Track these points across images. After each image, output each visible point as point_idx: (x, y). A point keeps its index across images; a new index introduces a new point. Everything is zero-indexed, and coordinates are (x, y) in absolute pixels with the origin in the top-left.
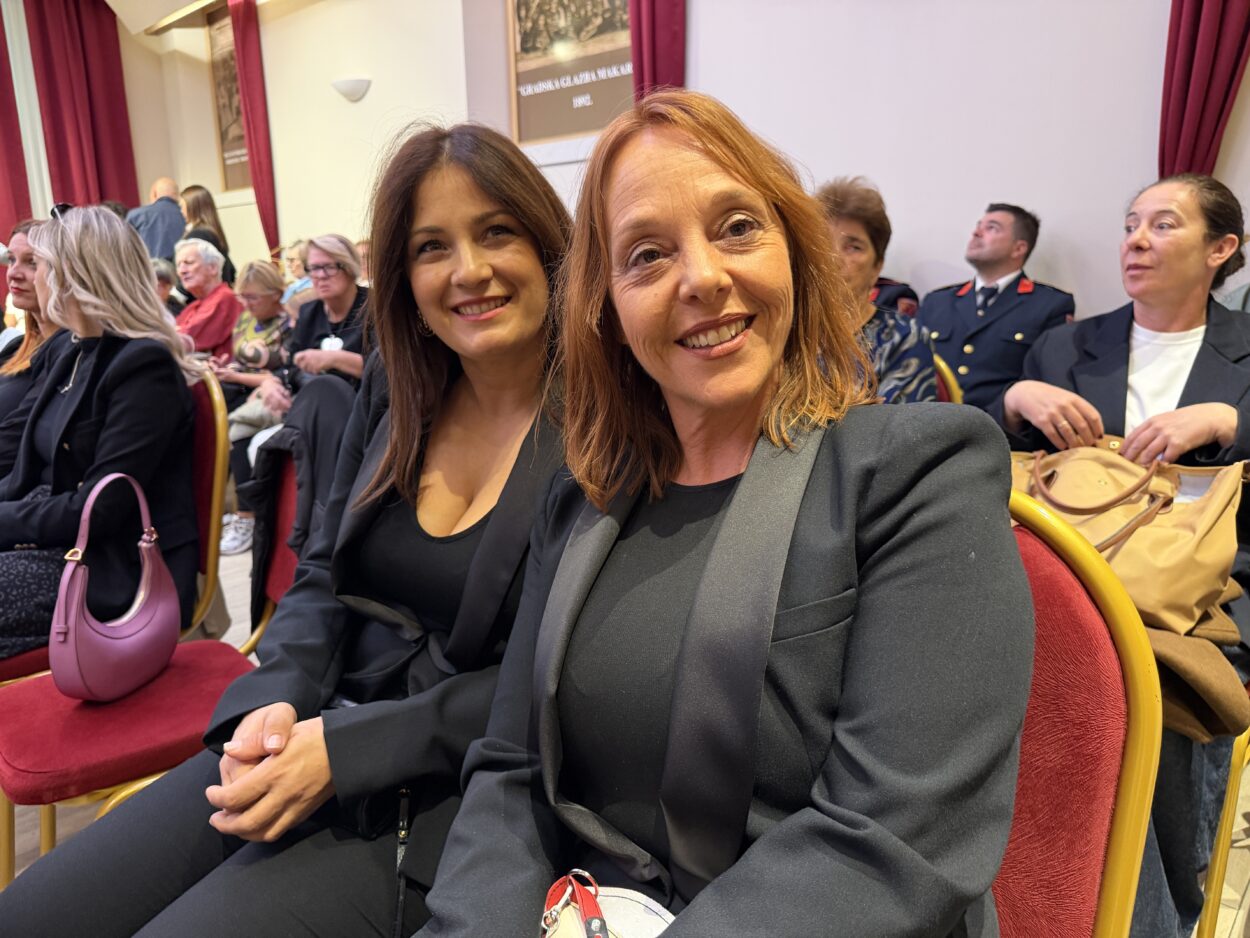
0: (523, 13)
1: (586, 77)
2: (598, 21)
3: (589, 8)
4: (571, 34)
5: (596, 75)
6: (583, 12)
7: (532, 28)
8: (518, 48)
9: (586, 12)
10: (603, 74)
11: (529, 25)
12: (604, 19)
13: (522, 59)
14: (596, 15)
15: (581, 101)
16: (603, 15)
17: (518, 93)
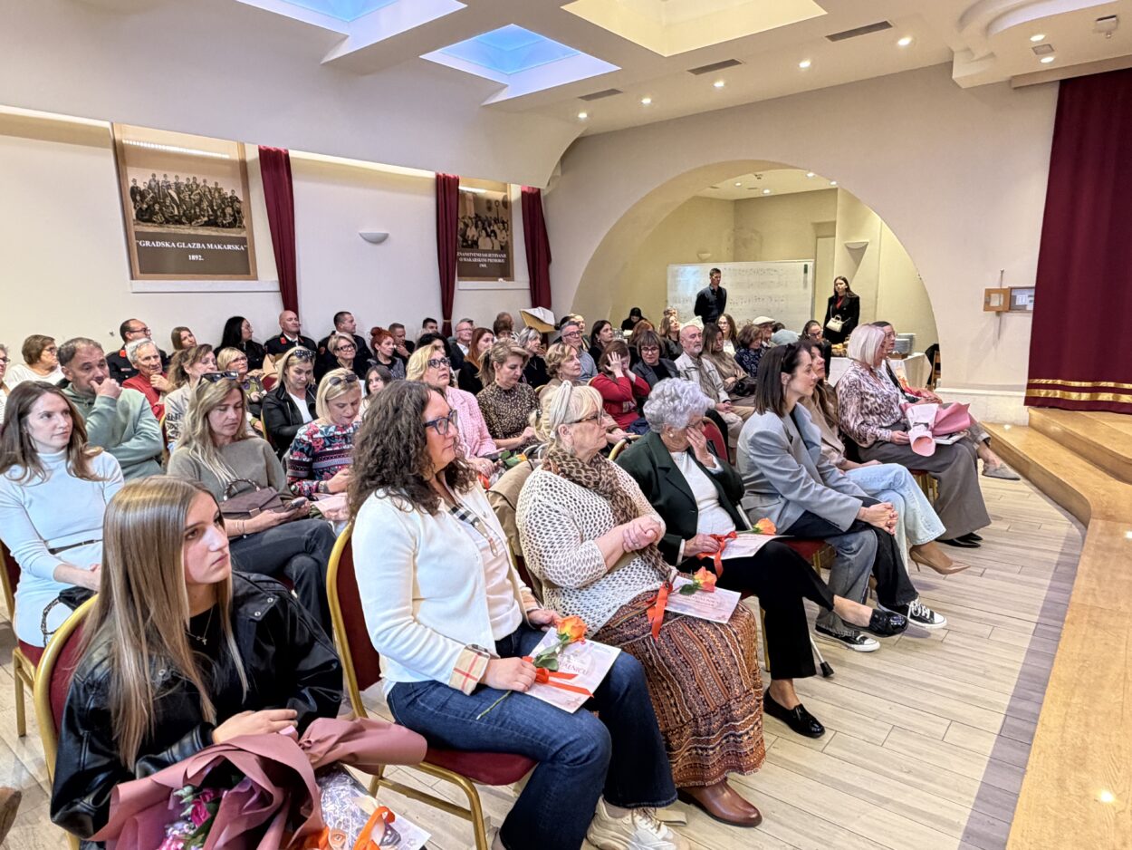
0: (138, 198)
1: (198, 246)
2: (206, 219)
3: (198, 210)
4: (184, 220)
5: (206, 246)
6: (193, 211)
7: (146, 209)
8: (134, 217)
9: (195, 212)
10: (210, 246)
11: (145, 206)
12: (209, 220)
13: (138, 224)
14: (204, 216)
15: (193, 257)
16: (208, 217)
17: (138, 244)
